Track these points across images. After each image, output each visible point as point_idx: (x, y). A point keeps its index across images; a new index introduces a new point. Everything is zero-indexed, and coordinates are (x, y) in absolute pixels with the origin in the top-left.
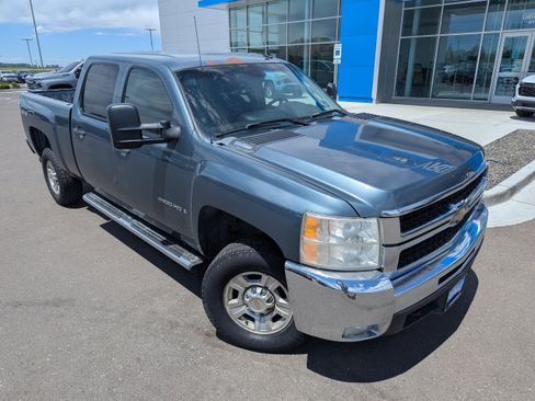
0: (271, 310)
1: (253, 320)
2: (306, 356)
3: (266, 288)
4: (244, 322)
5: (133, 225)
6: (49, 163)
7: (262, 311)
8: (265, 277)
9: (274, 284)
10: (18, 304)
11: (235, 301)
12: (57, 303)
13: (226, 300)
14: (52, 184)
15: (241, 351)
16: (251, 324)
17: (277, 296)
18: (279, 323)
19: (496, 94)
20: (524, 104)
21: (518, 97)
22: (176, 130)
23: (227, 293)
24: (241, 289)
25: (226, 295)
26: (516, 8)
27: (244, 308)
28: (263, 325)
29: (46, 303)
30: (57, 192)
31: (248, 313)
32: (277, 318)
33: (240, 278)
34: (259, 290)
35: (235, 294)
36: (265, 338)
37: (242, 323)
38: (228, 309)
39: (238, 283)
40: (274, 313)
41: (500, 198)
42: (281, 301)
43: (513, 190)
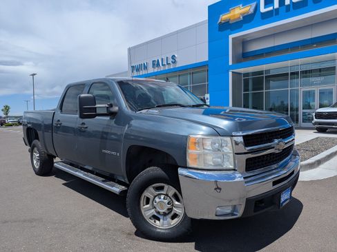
0: (170, 210)
1: (159, 219)
2: (194, 243)
3: (167, 195)
4: (153, 221)
5: (85, 175)
6: (35, 149)
7: (165, 210)
8: (166, 187)
9: (172, 191)
10: (6, 222)
11: (148, 206)
12: (31, 221)
13: (142, 205)
14: (35, 162)
15: (151, 242)
16: (157, 222)
17: (174, 200)
18: (176, 220)
19: (303, 122)
20: (320, 124)
21: (315, 120)
22: (116, 109)
23: (143, 201)
24: (151, 197)
25: (142, 202)
26: (306, 77)
27: (153, 210)
28: (165, 222)
29: (25, 221)
30: (37, 167)
31: (156, 214)
32: (175, 216)
33: (151, 189)
34: (162, 197)
35: (148, 201)
36: (167, 231)
37: (152, 222)
38: (143, 211)
39: (149, 192)
40: (173, 213)
41: (311, 166)
42: (177, 203)
43: (319, 162)
